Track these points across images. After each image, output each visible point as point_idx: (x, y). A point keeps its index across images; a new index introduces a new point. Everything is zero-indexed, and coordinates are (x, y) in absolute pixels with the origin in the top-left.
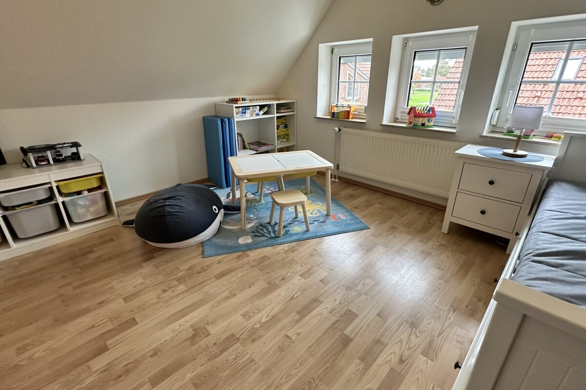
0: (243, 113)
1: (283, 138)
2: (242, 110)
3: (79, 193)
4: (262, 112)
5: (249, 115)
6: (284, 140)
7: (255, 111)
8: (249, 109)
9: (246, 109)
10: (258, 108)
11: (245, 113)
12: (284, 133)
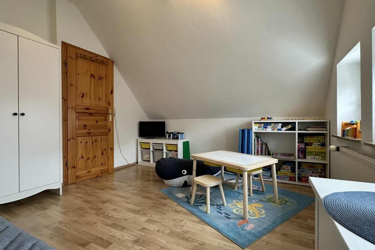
0: (264, 127)
1: (316, 155)
2: (264, 125)
3: (172, 151)
4: (284, 129)
5: (270, 129)
6: (316, 157)
7: (276, 127)
8: (271, 125)
9: (267, 125)
10: (280, 125)
11: (267, 127)
12: (317, 150)
